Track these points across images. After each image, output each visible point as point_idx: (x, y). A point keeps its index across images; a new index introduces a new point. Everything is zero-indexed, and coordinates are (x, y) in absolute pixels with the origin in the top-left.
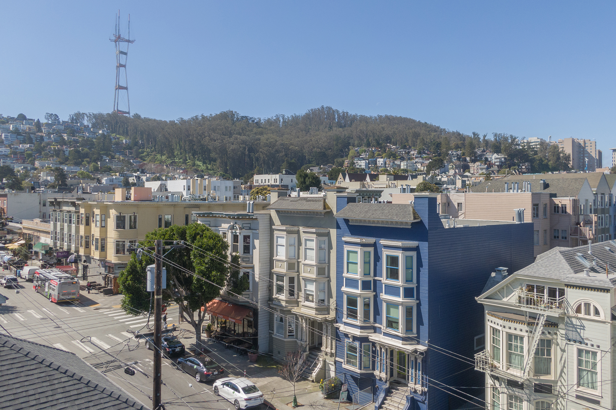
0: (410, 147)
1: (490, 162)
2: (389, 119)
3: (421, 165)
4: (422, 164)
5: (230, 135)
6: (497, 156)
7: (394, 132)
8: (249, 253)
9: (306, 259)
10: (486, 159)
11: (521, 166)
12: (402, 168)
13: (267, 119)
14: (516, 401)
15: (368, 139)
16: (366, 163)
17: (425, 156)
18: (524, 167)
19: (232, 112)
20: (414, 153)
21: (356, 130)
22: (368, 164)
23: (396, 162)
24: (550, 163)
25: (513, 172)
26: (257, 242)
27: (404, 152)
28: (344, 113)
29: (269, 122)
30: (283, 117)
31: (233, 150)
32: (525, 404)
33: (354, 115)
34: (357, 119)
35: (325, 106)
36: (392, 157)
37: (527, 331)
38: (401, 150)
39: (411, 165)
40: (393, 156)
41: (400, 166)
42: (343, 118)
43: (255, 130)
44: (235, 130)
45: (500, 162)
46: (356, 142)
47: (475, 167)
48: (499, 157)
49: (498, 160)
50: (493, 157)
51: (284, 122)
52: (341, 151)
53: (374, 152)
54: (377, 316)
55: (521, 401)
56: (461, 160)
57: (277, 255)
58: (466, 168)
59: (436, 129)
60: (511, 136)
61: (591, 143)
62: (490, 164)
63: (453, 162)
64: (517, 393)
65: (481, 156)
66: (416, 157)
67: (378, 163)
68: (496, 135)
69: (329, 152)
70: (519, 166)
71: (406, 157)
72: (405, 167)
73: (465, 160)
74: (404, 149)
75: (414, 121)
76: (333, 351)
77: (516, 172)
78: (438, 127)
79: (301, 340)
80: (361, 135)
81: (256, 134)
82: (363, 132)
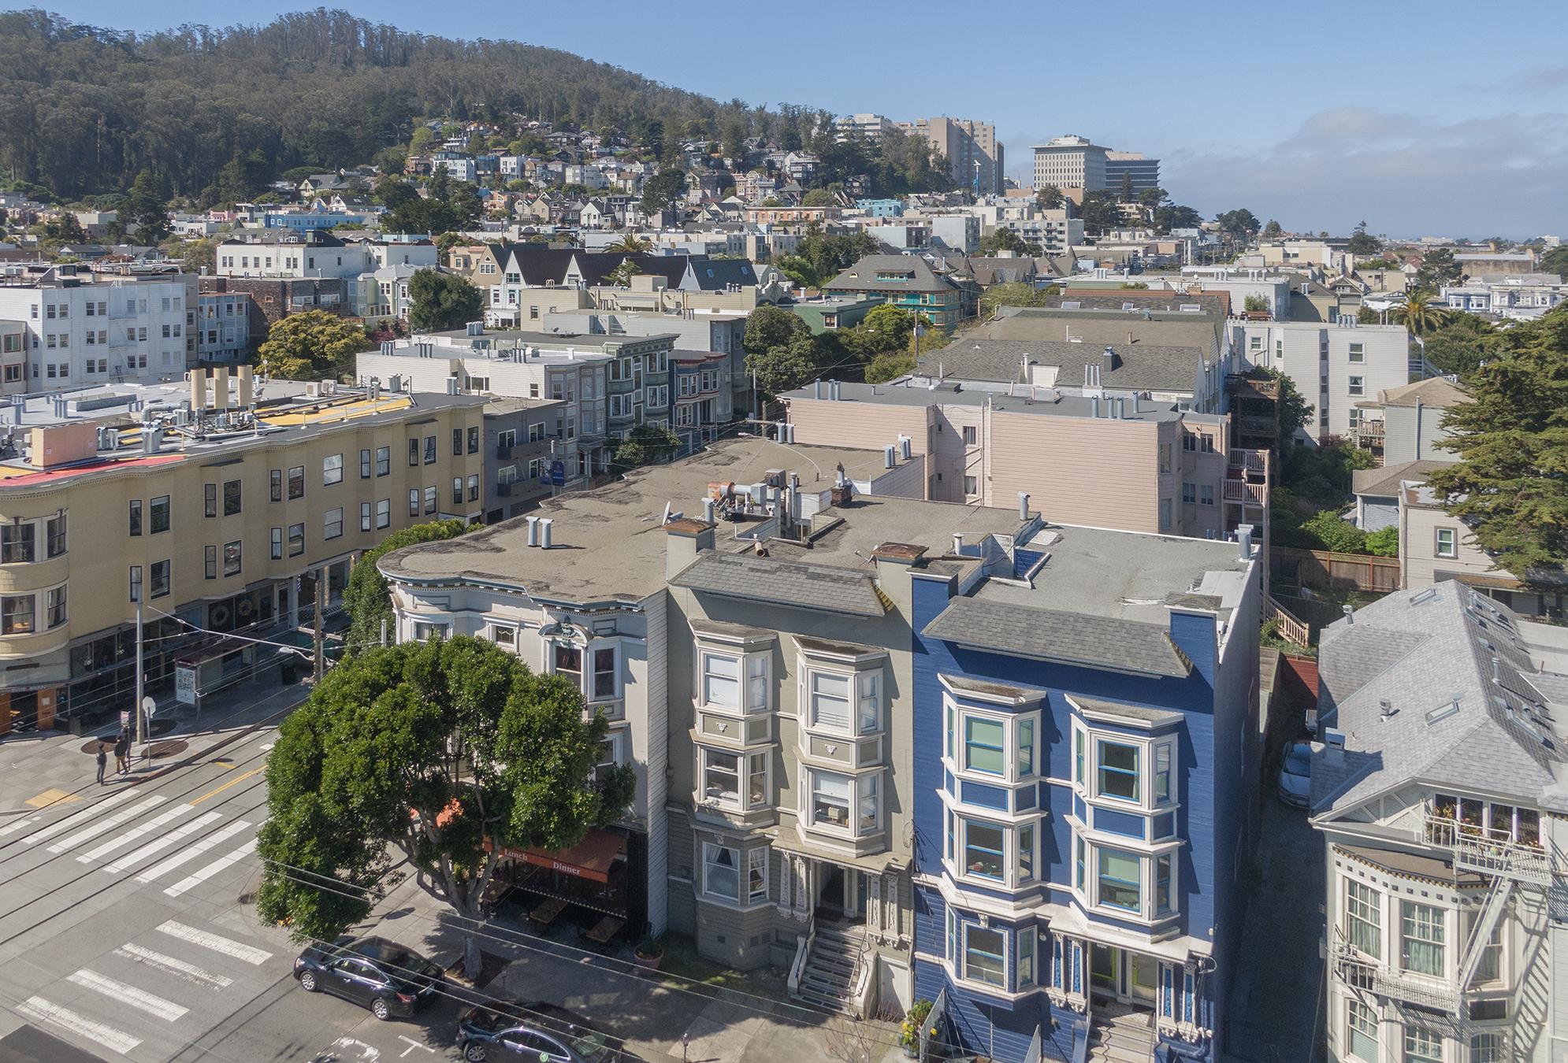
0: (577, 126)
1: (780, 170)
2: (514, 52)
3: (618, 175)
4: (620, 172)
5: (44, 78)
6: (796, 159)
7: (532, 88)
8: (611, 692)
9: (815, 720)
10: (771, 164)
11: (851, 183)
12: (569, 180)
13: (154, 34)
14: (1424, 1036)
15: (461, 101)
16: (469, 166)
17: (620, 150)
18: (856, 184)
19: (44, 13)
20: (591, 142)
21: (425, 77)
22: (473, 169)
23: (552, 167)
24: (909, 174)
25: (836, 196)
26: (639, 668)
27: (565, 140)
28: (383, 27)
29: (163, 45)
30: (205, 31)
31: (58, 123)
32: (1448, 1045)
33: (412, 35)
34: (420, 47)
35: (328, 9)
36: (535, 150)
37: (1455, 900)
38: (556, 134)
39: (591, 174)
40: (537, 148)
41: (562, 175)
42: (383, 41)
43: (122, 67)
44: (57, 65)
45: (803, 172)
46: (427, 106)
47: (748, 182)
48: (802, 160)
49: (800, 168)
50: (787, 162)
51: (208, 42)
52: (389, 127)
53: (482, 136)
54: (1053, 866)
55: (1438, 1038)
56: (712, 163)
57: (707, 701)
58: (726, 184)
59: (633, 82)
60: (822, 113)
61: (985, 130)
62: (779, 175)
63: (692, 169)
64: (1427, 1023)
65: (758, 156)
66: (601, 155)
67: (502, 166)
68: (786, 108)
69: (357, 132)
70: (846, 181)
71: (572, 153)
72: (578, 179)
73: (720, 165)
74: (564, 131)
75: (577, 60)
76: (907, 937)
77: (841, 197)
78: (638, 77)
79: (793, 904)
80: (439, 88)
81: (125, 76)
82: (447, 83)
